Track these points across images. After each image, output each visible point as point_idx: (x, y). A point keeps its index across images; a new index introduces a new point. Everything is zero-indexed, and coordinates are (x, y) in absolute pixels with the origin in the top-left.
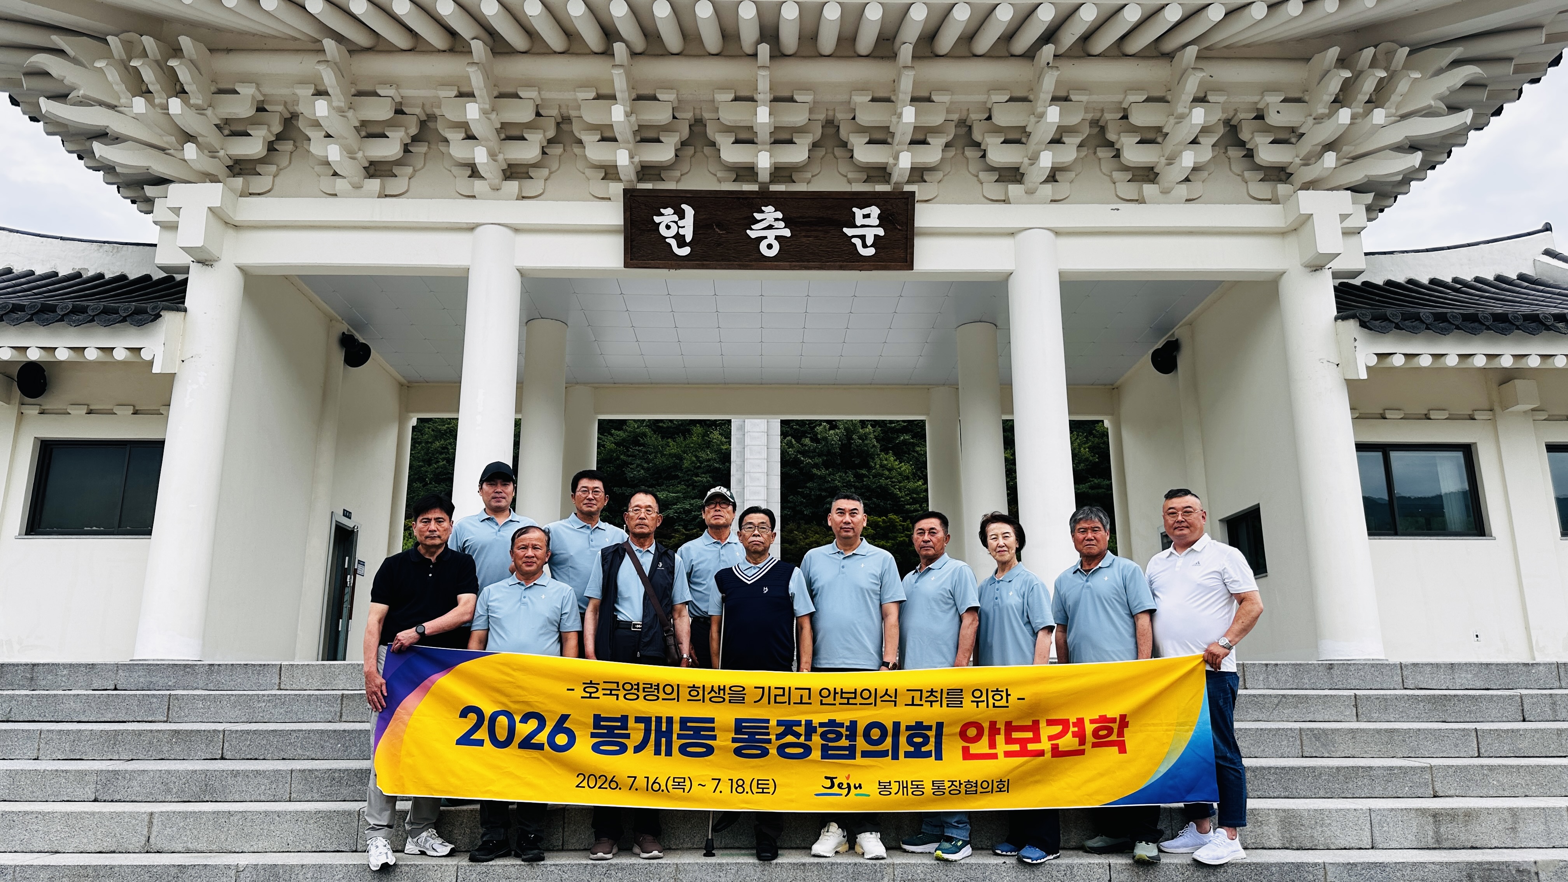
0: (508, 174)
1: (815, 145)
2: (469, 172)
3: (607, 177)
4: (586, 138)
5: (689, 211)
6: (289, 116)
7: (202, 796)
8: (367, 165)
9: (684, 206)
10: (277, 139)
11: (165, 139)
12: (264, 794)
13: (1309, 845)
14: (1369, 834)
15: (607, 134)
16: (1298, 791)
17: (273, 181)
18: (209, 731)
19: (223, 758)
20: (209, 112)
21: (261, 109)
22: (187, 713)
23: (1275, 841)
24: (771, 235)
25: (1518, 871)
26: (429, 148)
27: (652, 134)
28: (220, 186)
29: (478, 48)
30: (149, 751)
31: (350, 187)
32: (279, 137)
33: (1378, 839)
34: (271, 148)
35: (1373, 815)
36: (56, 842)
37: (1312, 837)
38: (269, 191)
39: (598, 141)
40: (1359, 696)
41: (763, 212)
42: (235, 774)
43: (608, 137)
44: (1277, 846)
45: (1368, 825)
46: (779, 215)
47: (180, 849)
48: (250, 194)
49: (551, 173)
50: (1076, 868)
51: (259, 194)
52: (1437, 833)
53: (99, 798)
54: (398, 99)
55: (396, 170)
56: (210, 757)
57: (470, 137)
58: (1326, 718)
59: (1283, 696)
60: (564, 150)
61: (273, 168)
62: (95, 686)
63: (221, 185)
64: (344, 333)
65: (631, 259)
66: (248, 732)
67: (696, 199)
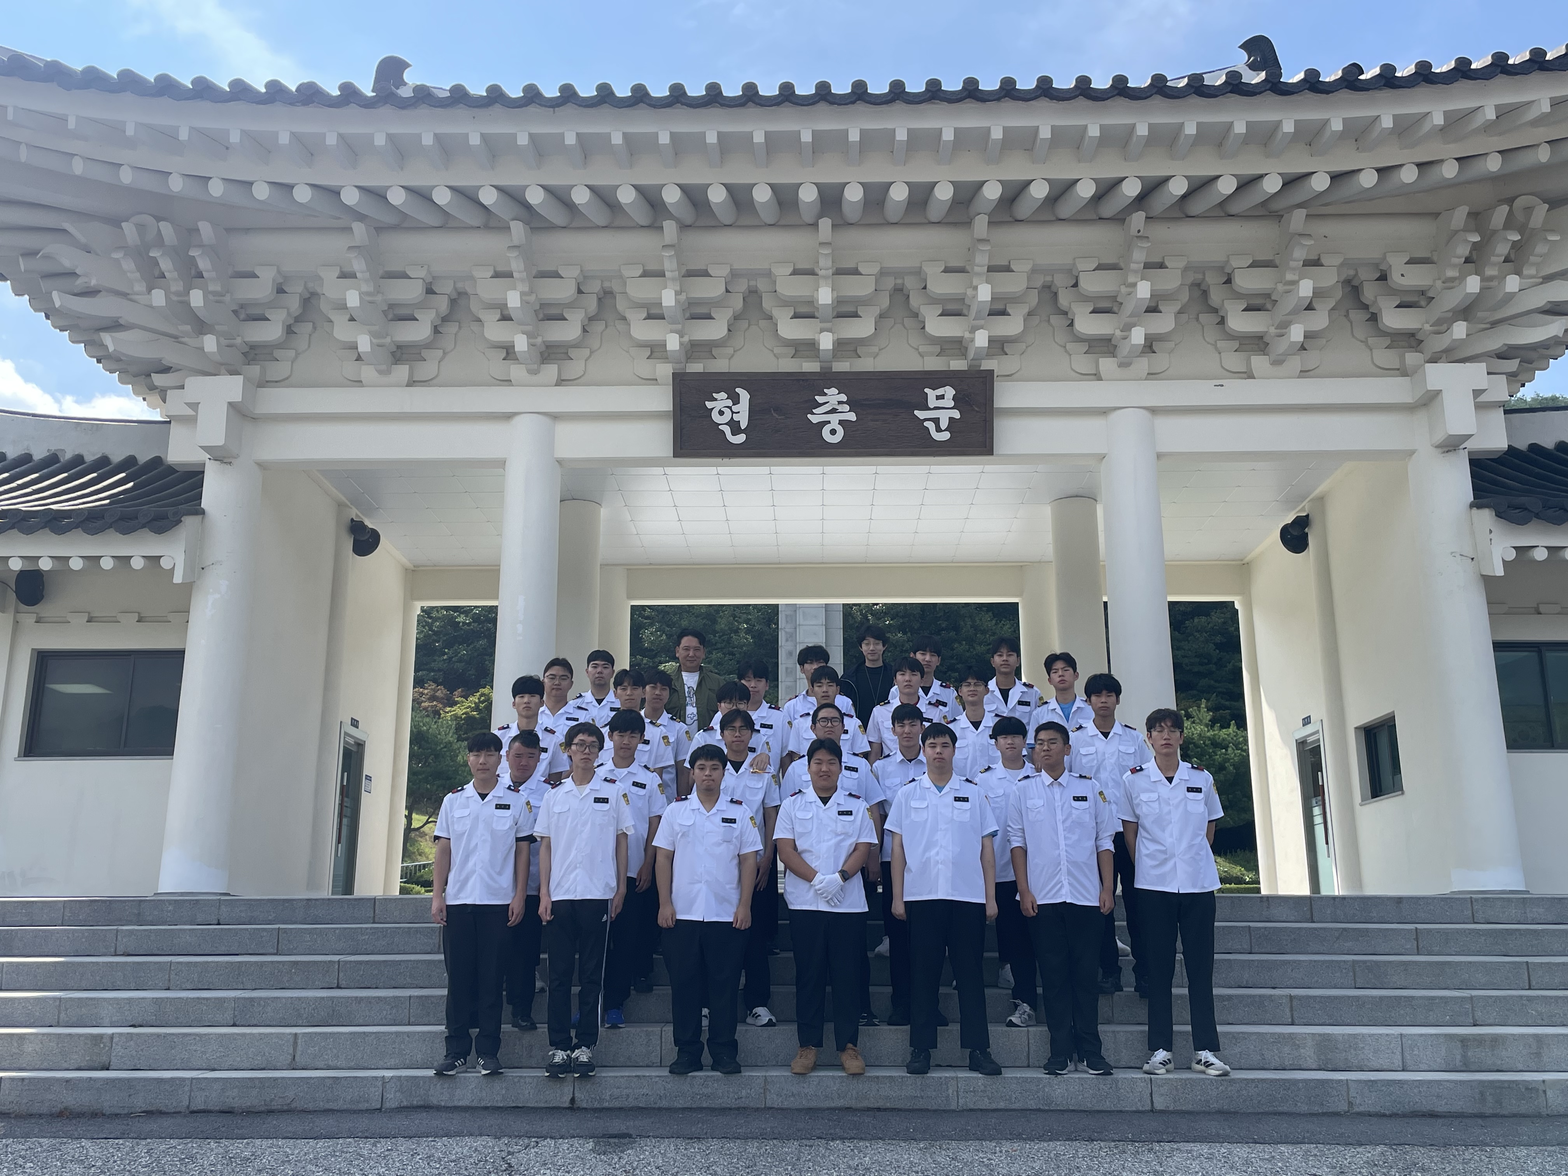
0: (546, 354)
1: (882, 316)
2: (504, 355)
3: (652, 357)
4: (630, 315)
5: (744, 396)
6: (308, 296)
7: (330, 1021)
8: (395, 350)
9: (738, 390)
10: (295, 322)
11: (179, 327)
12: (386, 1019)
13: (1343, 1067)
14: (1400, 1057)
15: (654, 311)
16: (1343, 1018)
17: (292, 367)
18: (325, 962)
19: (339, 987)
20: (227, 298)
21: (280, 291)
22: (295, 946)
23: (1311, 1062)
24: (834, 419)
25: (1527, 1089)
26: (460, 328)
27: (703, 310)
28: (239, 379)
29: (518, 229)
30: (270, 981)
31: (376, 374)
32: (298, 320)
33: (1409, 1063)
34: (289, 330)
35: (1404, 1040)
36: (213, 1061)
37: (1346, 1059)
38: (287, 378)
39: (644, 319)
40: (1420, 929)
41: (825, 394)
42: (359, 1000)
43: (655, 314)
44: (1314, 1067)
45: (1400, 1049)
46: (843, 397)
47: (322, 1066)
48: (267, 382)
49: (591, 352)
50: (1120, 1082)
51: (276, 383)
52: (1464, 1056)
53: (237, 1023)
54: (429, 280)
55: (425, 353)
56: (327, 986)
57: (506, 318)
58: (1387, 951)
59: (1345, 929)
60: (606, 327)
61: (292, 353)
62: (199, 920)
63: (241, 377)
64: (352, 520)
65: (681, 449)
66: (360, 963)
67: (751, 381)
